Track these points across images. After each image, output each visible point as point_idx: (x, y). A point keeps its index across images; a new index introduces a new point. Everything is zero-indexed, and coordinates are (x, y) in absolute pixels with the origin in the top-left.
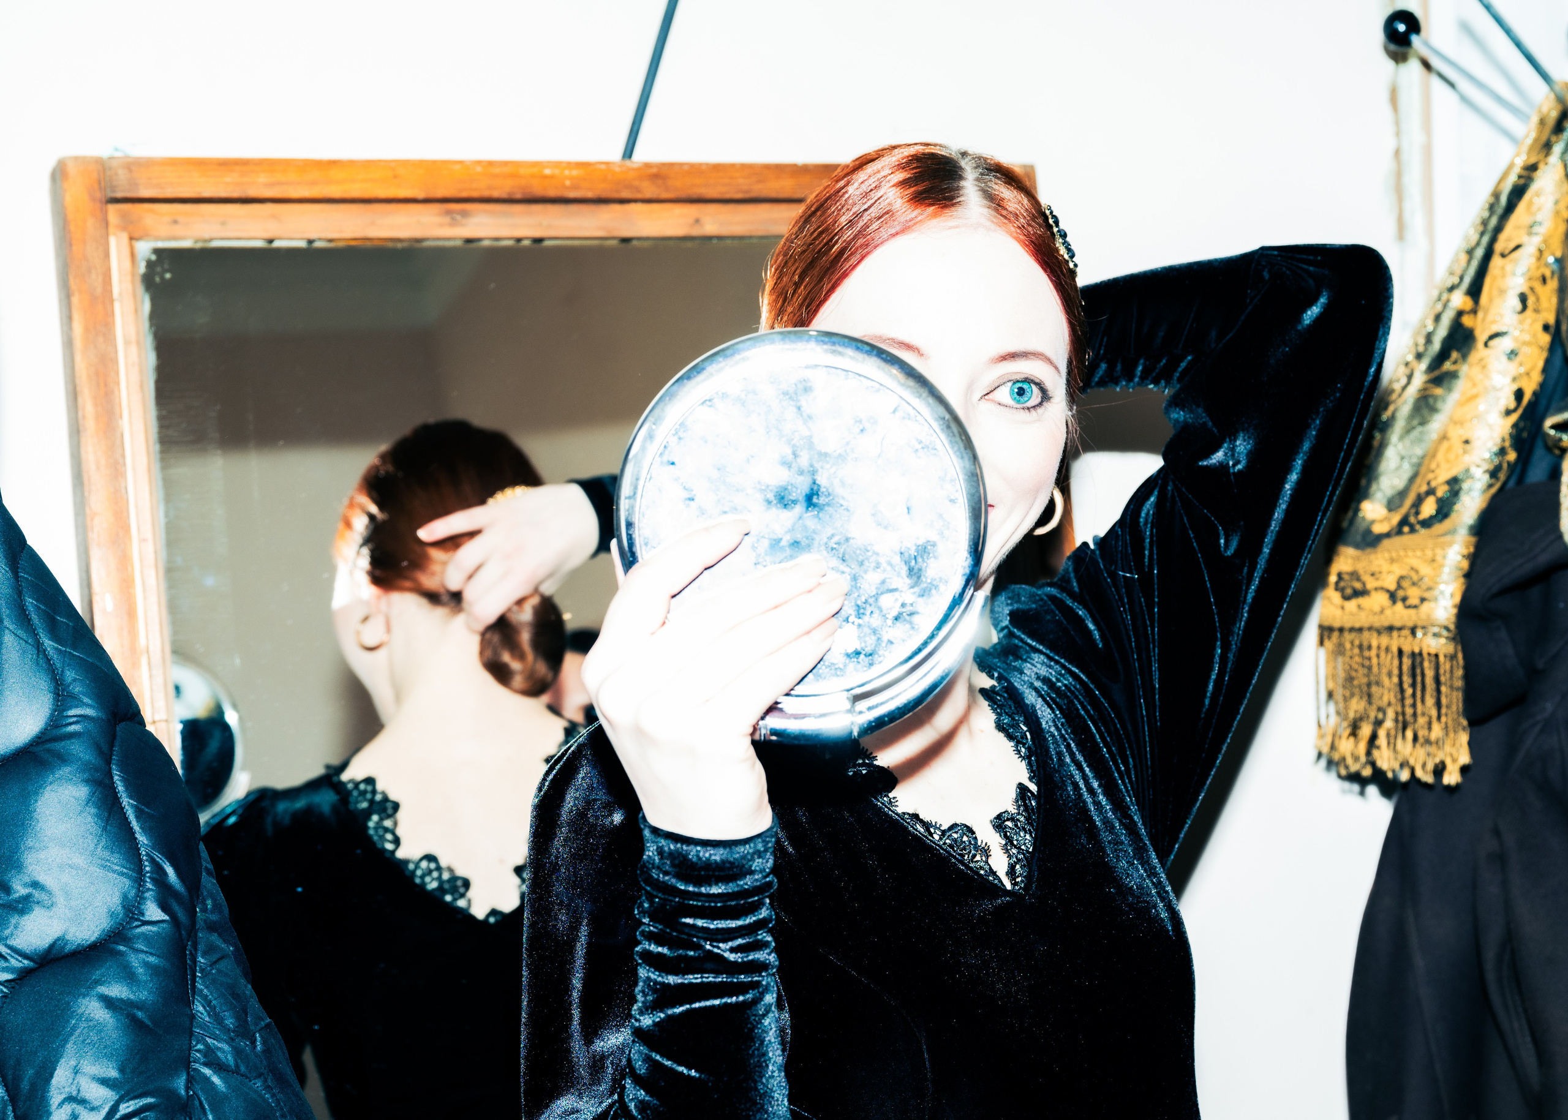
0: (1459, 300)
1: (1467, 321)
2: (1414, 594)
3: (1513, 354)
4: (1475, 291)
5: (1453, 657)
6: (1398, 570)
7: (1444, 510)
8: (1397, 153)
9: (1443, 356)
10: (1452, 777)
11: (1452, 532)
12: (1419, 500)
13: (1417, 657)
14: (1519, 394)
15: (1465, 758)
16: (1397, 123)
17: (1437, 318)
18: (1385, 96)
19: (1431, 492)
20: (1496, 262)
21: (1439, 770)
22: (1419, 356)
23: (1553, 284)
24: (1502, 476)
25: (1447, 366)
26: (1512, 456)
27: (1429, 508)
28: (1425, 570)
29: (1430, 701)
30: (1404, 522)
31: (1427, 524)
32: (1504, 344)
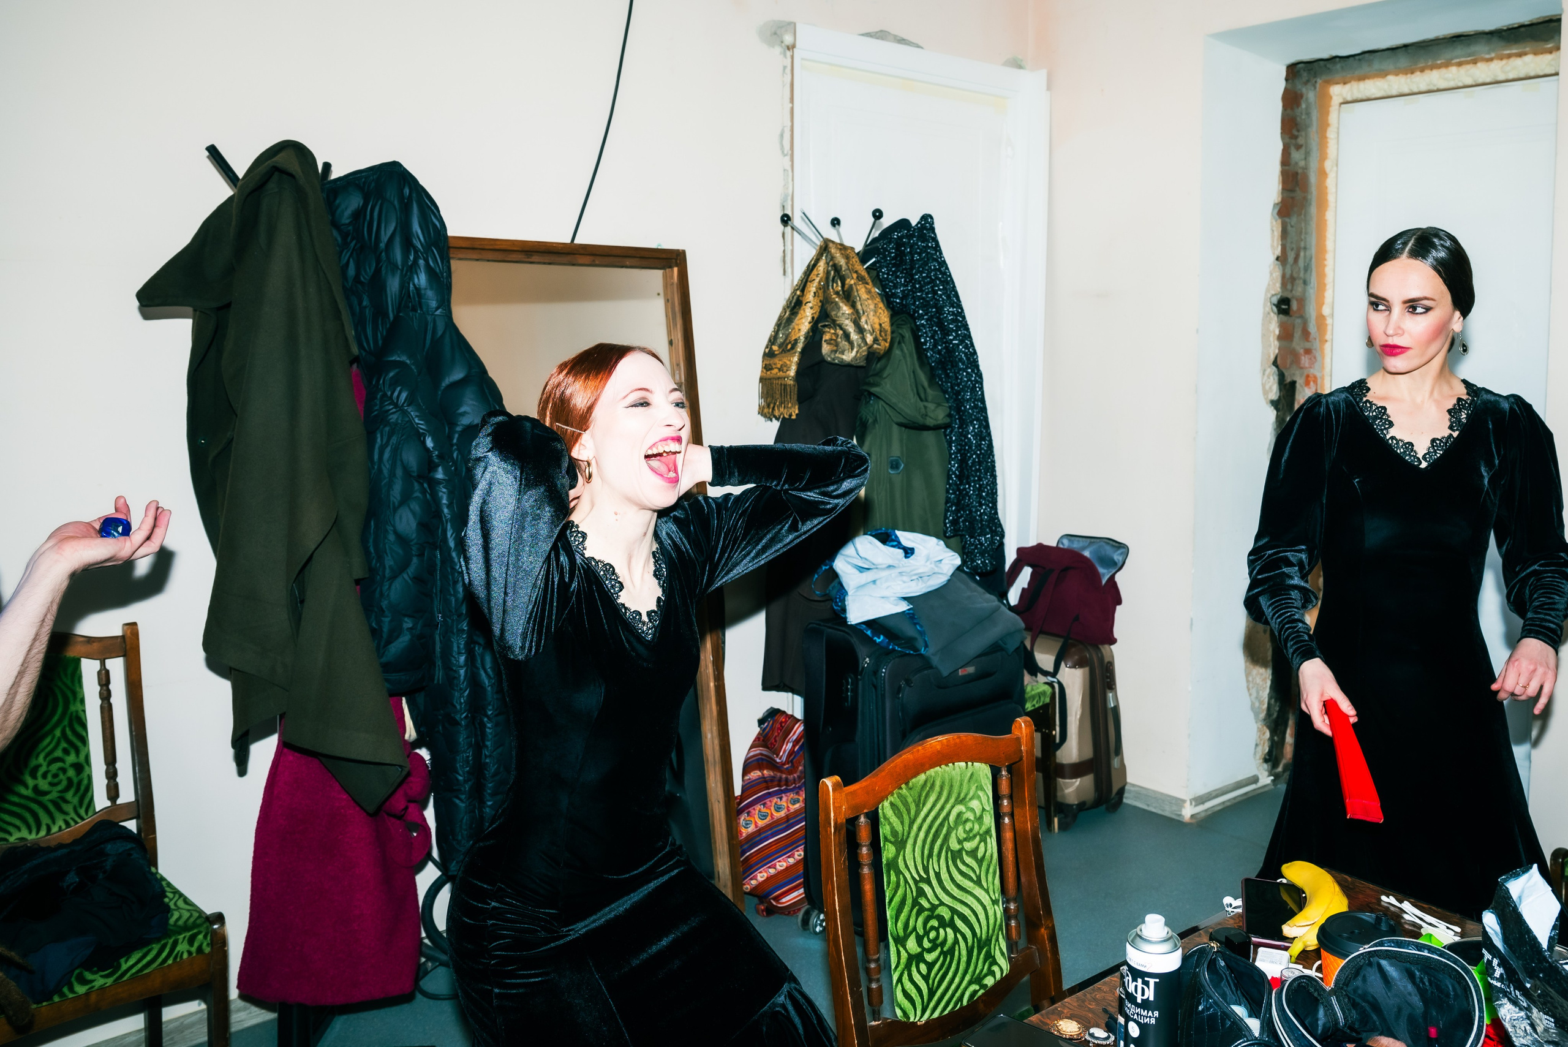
0: (798, 293)
1: (800, 298)
2: (785, 369)
3: (811, 308)
4: (803, 291)
5: (794, 386)
6: (781, 363)
7: (793, 347)
8: (784, 251)
9: (794, 307)
10: (794, 417)
11: (795, 353)
12: (787, 345)
13: (785, 385)
14: (813, 318)
15: (797, 412)
16: (784, 243)
17: (793, 297)
18: (781, 235)
19: (790, 342)
20: (809, 283)
21: (791, 415)
22: (788, 307)
23: (822, 291)
24: (808, 339)
25: (795, 310)
26: (811, 334)
27: (789, 346)
28: (788, 363)
29: (788, 397)
30: (783, 350)
31: (789, 351)
32: (810, 305)
